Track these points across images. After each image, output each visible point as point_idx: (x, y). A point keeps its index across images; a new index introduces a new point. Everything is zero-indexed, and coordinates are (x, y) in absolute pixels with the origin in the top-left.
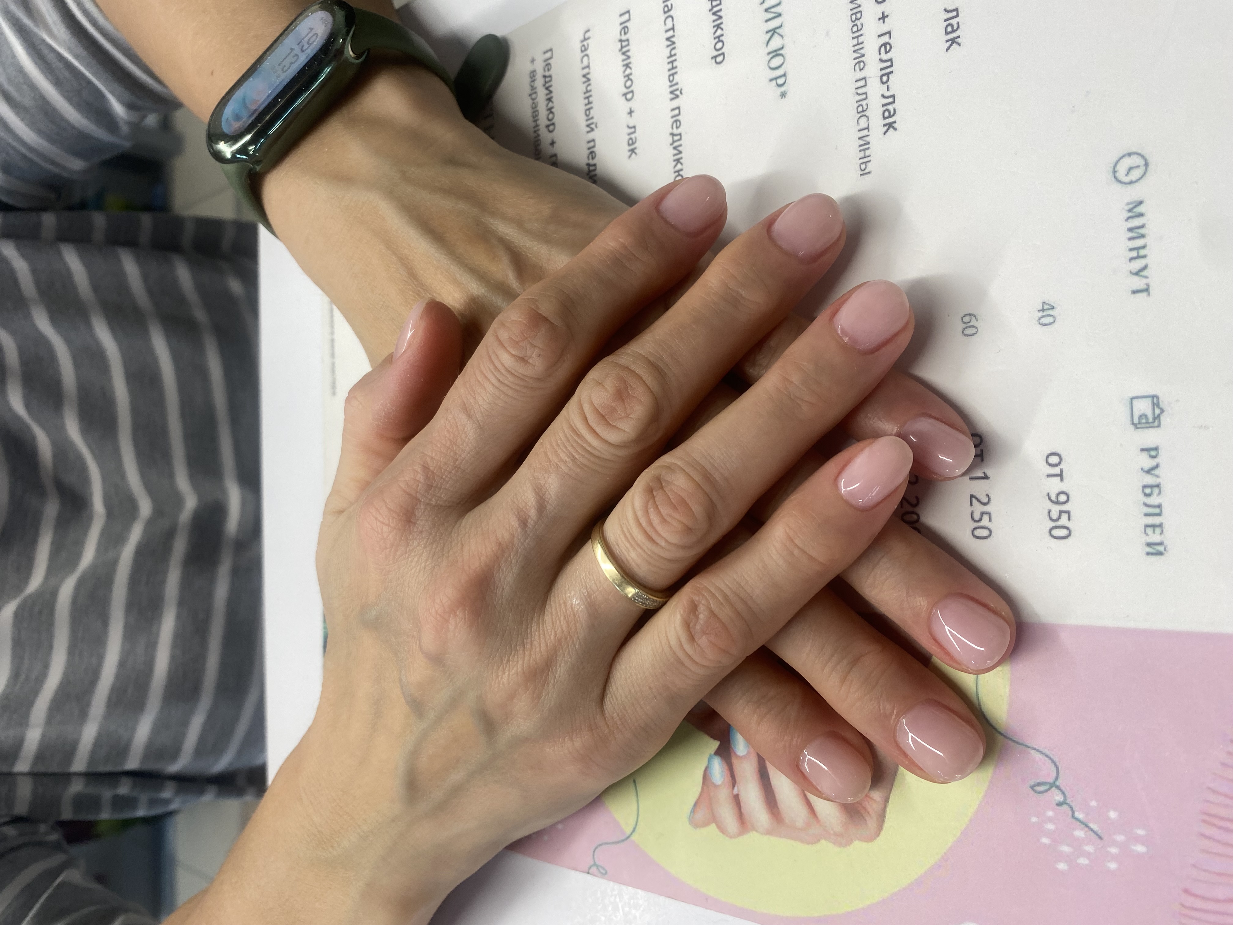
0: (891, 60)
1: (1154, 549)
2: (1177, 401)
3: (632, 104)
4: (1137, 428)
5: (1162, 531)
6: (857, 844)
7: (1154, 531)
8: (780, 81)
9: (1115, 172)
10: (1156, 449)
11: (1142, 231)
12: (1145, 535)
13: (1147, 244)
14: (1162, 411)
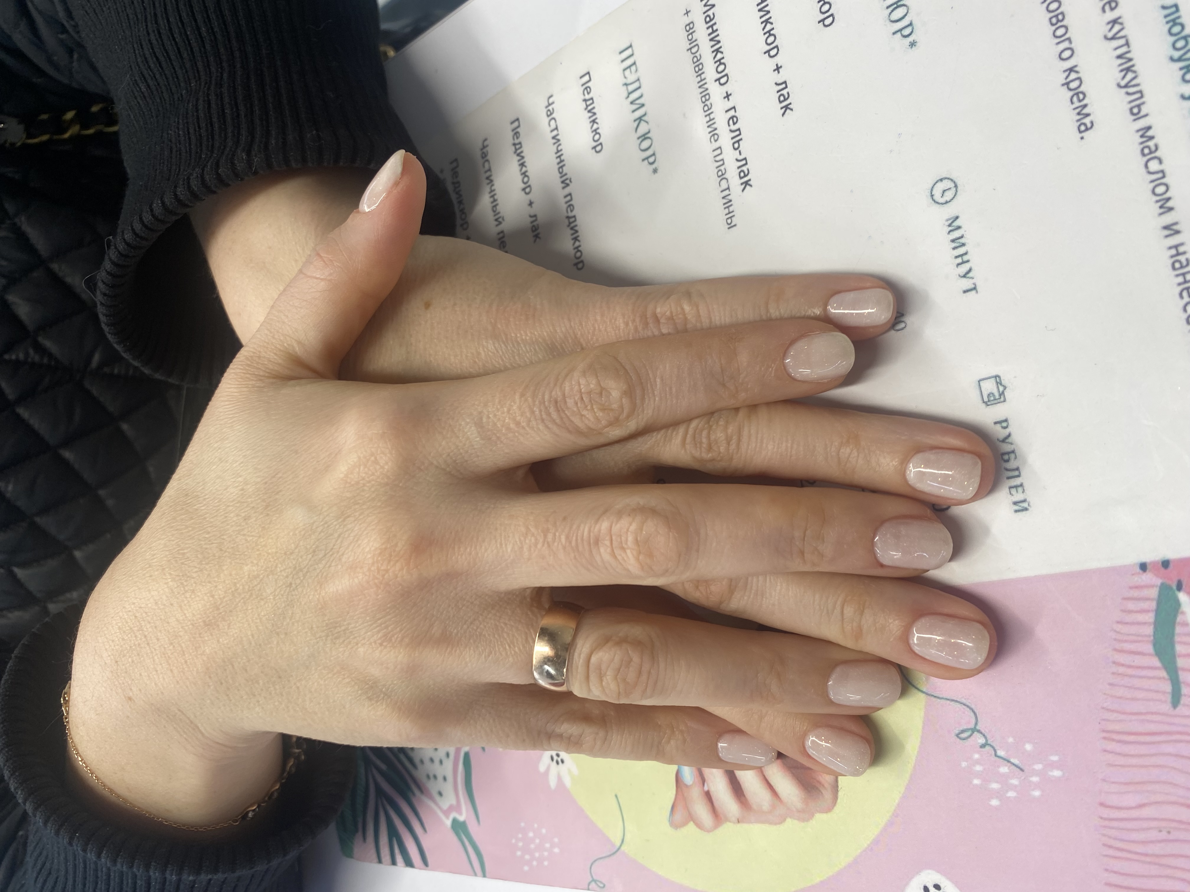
0: (739, 130)
1: (1020, 506)
2: (1015, 377)
3: (531, 196)
4: (989, 405)
5: (1024, 490)
6: (818, 816)
7: (1017, 491)
8: (651, 160)
9: (932, 196)
10: (1006, 421)
11: (962, 241)
12: (1009, 496)
13: (969, 251)
14: (1005, 388)
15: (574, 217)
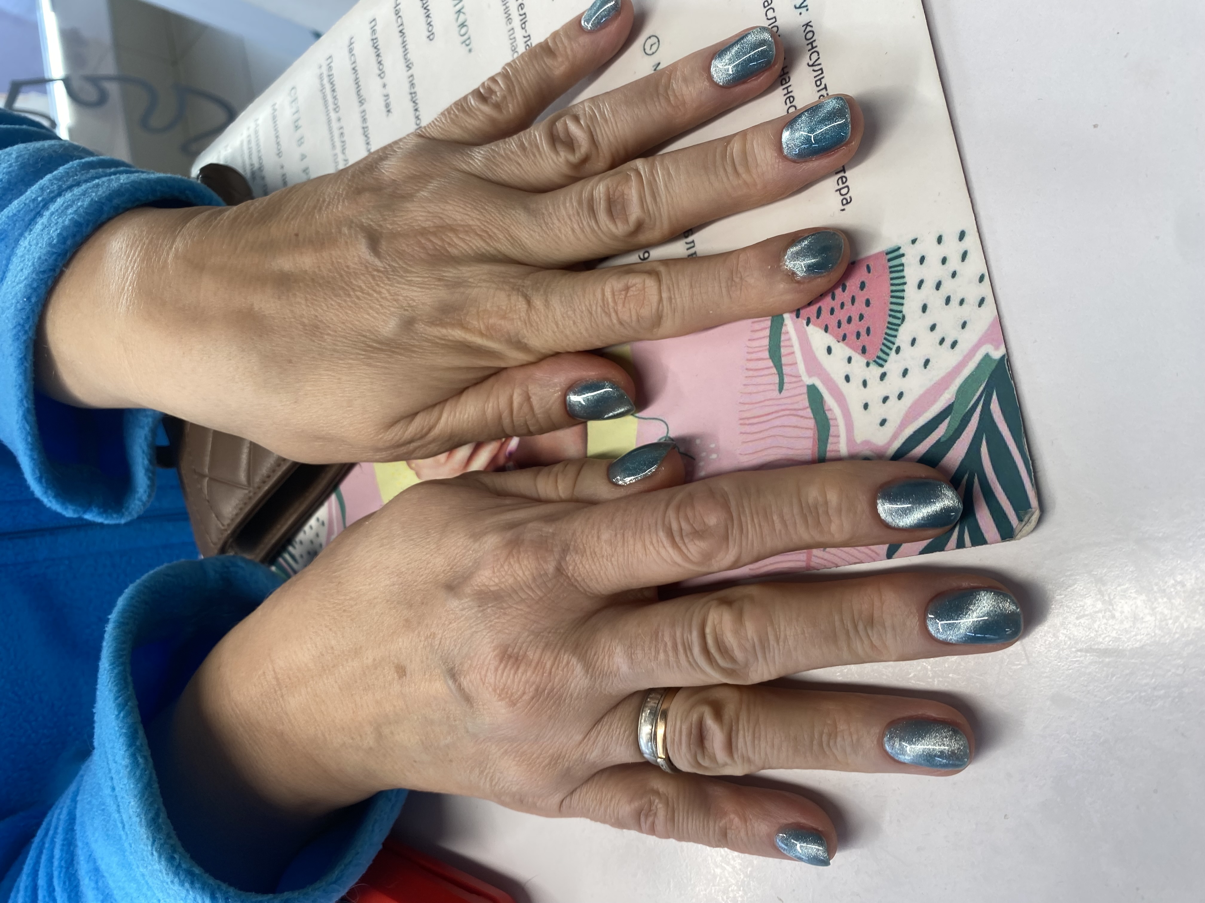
0: (525, 14)
3: (384, 80)
8: (467, 42)
9: (644, 50)
15: (415, 93)
